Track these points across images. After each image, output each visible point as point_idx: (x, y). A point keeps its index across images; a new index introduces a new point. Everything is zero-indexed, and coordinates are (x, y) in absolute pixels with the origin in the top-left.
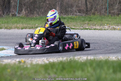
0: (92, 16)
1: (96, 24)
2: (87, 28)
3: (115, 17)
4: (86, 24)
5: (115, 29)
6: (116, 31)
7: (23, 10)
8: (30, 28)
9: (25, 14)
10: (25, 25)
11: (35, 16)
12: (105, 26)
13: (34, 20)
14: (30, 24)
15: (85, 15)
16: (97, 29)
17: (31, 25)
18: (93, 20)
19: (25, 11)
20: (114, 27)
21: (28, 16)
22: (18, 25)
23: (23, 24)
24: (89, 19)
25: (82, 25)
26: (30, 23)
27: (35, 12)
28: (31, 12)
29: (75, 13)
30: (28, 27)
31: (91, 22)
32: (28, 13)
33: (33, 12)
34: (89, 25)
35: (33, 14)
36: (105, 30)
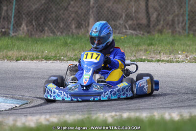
0: (156, 35)
1: (162, 50)
2: (144, 57)
4: (141, 50)
7: (23, 25)
8: (32, 59)
9: (26, 31)
10: (23, 53)
11: (47, 36)
12: (179, 54)
13: (42, 44)
14: (33, 52)
15: (143, 34)
16: (163, 61)
17: (35, 54)
18: (156, 44)
19: (27, 27)
21: (31, 35)
22: (10, 53)
23: (20, 51)
24: (148, 42)
25: (134, 54)
26: (34, 48)
27: (46, 28)
28: (39, 28)
29: (124, 31)
30: (29, 56)
31: (153, 47)
32: (32, 30)
33: (42, 28)
34: (148, 52)
35: (42, 32)
36: (179, 62)
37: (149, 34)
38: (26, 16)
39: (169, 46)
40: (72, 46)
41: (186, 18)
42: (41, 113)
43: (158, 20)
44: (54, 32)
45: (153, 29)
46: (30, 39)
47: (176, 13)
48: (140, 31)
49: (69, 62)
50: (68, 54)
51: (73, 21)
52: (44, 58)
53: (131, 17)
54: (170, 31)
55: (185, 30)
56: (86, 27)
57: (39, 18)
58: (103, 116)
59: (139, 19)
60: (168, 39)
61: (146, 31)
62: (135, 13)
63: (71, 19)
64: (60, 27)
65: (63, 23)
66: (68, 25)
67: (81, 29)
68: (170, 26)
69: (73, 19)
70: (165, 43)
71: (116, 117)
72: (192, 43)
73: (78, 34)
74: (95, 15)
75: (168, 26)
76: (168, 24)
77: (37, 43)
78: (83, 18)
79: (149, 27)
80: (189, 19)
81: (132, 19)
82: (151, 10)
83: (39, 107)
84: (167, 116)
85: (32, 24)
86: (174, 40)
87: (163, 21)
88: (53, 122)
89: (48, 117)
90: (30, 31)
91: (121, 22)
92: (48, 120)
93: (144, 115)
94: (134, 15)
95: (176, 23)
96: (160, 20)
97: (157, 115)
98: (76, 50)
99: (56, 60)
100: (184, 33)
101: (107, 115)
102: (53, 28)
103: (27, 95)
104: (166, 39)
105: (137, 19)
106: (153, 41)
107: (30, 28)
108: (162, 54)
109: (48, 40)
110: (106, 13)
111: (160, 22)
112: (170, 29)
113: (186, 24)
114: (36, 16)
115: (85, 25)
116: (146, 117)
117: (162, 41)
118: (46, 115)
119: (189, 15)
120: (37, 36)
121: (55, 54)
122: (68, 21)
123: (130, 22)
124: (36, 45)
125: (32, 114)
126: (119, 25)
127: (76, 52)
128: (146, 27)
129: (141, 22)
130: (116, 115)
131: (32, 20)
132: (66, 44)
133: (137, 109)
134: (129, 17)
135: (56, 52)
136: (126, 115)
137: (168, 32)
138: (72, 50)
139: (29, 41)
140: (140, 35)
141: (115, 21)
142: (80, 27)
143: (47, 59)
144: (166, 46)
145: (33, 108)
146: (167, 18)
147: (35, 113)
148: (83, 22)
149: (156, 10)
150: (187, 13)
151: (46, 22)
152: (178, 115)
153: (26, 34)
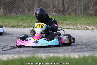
0: (67, 16)
1: (70, 23)
2: (61, 27)
3: (89, 17)
4: (60, 23)
5: (87, 29)
6: (88, 31)
7: (2, 9)
9: (3, 13)
10: (1, 24)
11: (13, 15)
12: (78, 25)
13: (11, 19)
14: (6, 23)
15: (61, 15)
16: (70, 29)
17: (7, 24)
18: (67, 20)
19: (3, 10)
20: (87, 27)
21: (6, 14)
24: (63, 19)
27: (13, 11)
28: (9, 11)
29: (52, 13)
30: (4, 25)
31: (66, 22)
32: (6, 12)
33: (11, 11)
34: (63, 24)
35: (11, 13)
36: (78, 30)
37: (64, 15)
38: (3, 5)
39: (74, 21)
40: (26, 21)
41: (82, 7)
42: (10, 54)
43: (68, 8)
44: (17, 13)
45: (66, 13)
46: (5, 17)
47: (77, 5)
48: (59, 13)
49: (24, 28)
50: (24, 24)
51: (26, 8)
52: (11, 26)
53: (55, 6)
54: (74, 14)
55: (82, 13)
56: (33, 11)
57: (10, 6)
58: (41, 55)
59: (59, 8)
60: (73, 18)
61: (63, 14)
62: (57, 4)
63: (25, 7)
64: (20, 11)
65: (22, 9)
66: (24, 10)
67: (30, 12)
68: (74, 11)
69: (26, 7)
70: (71, 20)
71: (47, 56)
72: (85, 20)
73: (29, 14)
74: (37, 5)
75: (73, 12)
76: (73, 10)
77: (8, 19)
78: (31, 6)
79: (64, 11)
80: (84, 8)
81: (56, 8)
82: (65, 3)
83: (9, 51)
84: (72, 56)
85: (6, 9)
86: (76, 18)
87: (71, 9)
88: (15, 58)
89: (13, 55)
90: (5, 13)
91: (50, 9)
92: (13, 57)
93: (61, 55)
94: (56, 5)
95: (77, 10)
96: (70, 8)
97: (67, 55)
98: (28, 22)
99: (18, 27)
100: (81, 15)
101: (42, 55)
102: (17, 11)
103: (3, 44)
104: (72, 18)
105: (58, 7)
106: (66, 19)
107: (5, 11)
108: (70, 25)
109: (14, 17)
110: (43, 4)
111: (69, 9)
112: (74, 13)
113: (82, 10)
114: (8, 5)
115: (32, 10)
116: (62, 56)
117: (70, 19)
118: (12, 54)
119: (83, 6)
120: (8, 15)
121: (17, 24)
122: (24, 8)
123: (55, 9)
124: (8, 20)
125: (5, 54)
126: (49, 10)
127: (28, 23)
128: (62, 11)
129: (60, 9)
130: (47, 55)
131: (6, 7)
132: (22, 19)
133: (57, 52)
134: (54, 6)
135: (18, 23)
136: (52, 55)
137: (73, 14)
138: (25, 22)
139: (4, 17)
140: (59, 16)
141: (47, 8)
142: (29, 11)
143: (13, 26)
144: (72, 21)
145: (5, 51)
146: (73, 7)
147: (7, 53)
148: (31, 9)
149: (67, 3)
150: (83, 5)
151: (13, 8)
152: (77, 55)
153: (3, 14)
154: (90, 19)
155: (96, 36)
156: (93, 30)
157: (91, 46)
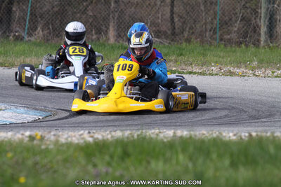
1: (193, 61)
2: (174, 69)
3: (234, 49)
4: (171, 61)
5: (232, 74)
6: (236, 79)
7: (39, 29)
9: (42, 36)
12: (213, 66)
15: (170, 43)
16: (195, 73)
18: (186, 54)
19: (42, 31)
20: (231, 69)
21: (48, 40)
22: (28, 60)
23: (39, 58)
24: (178, 52)
28: (55, 33)
31: (183, 57)
32: (48, 35)
34: (178, 63)
35: (58, 37)
36: (212, 75)
37: (176, 43)
39: (201, 57)
48: (166, 39)
54: (199, 40)
55: (216, 40)
60: (198, 50)
70: (196, 53)
72: (224, 54)
73: (99, 40)
83: (64, 120)
85: (49, 28)
86: (205, 50)
90: (46, 36)
94: (160, 21)
103: (50, 106)
106: (184, 51)
107: (45, 32)
108: (194, 65)
117: (193, 51)
120: (54, 42)
125: (57, 128)
131: (49, 24)
137: (196, 41)
139: (47, 46)
140: (167, 44)
142: (100, 33)
144: (197, 56)
145: (58, 122)
153: (42, 38)
154: (235, 51)
155: (253, 91)
156: (244, 76)
157: (245, 112)
